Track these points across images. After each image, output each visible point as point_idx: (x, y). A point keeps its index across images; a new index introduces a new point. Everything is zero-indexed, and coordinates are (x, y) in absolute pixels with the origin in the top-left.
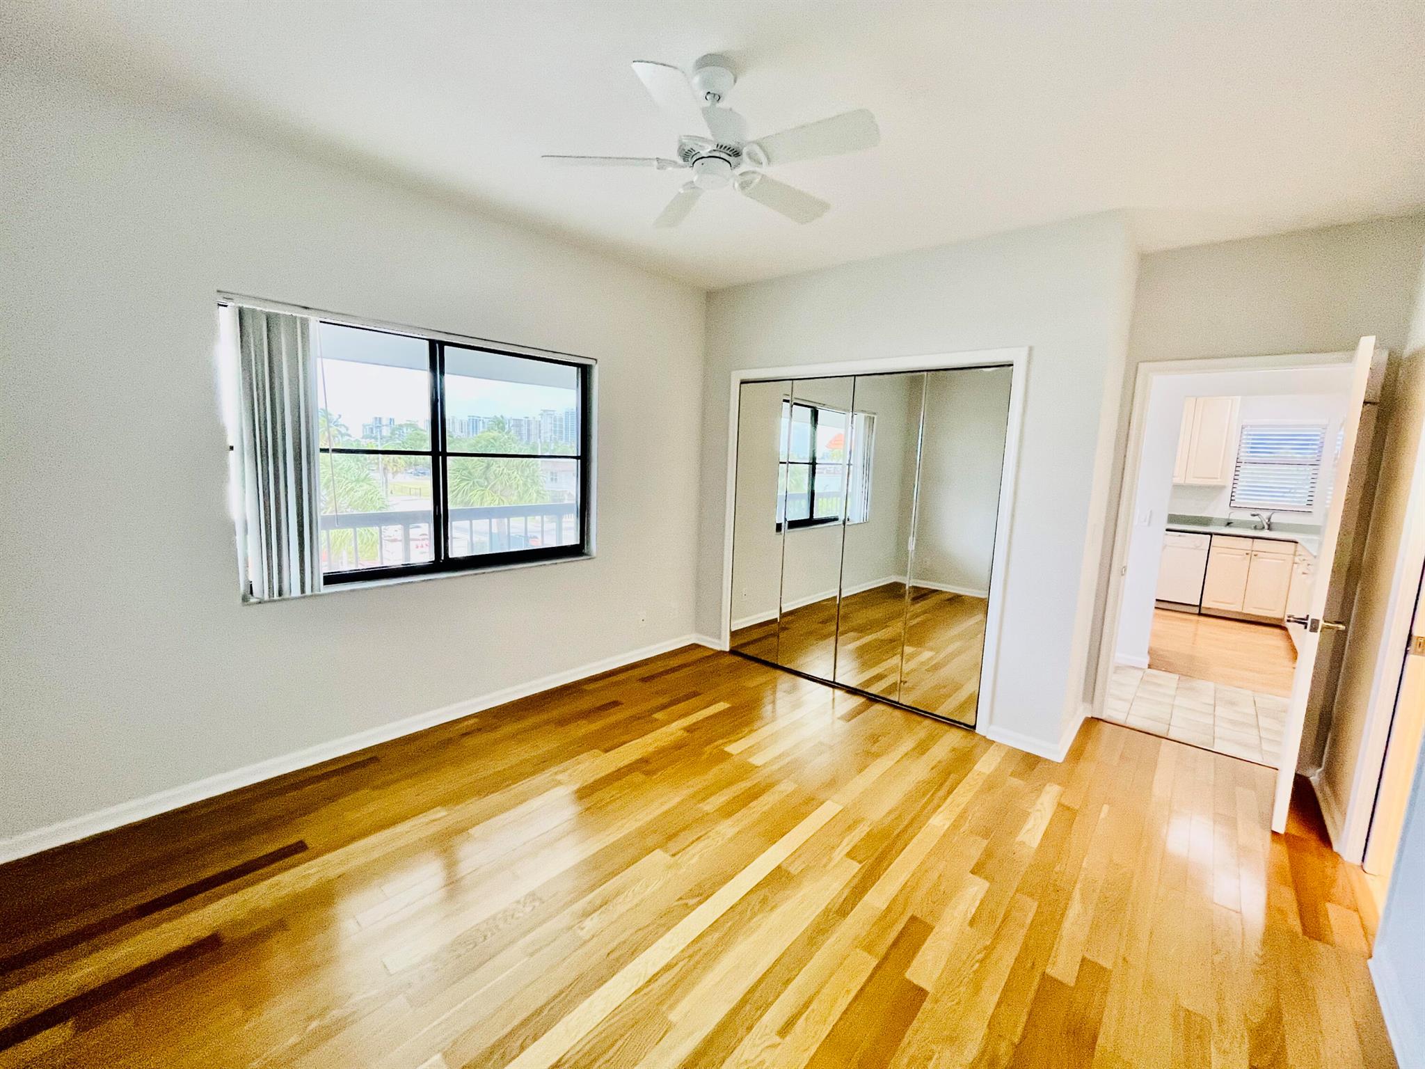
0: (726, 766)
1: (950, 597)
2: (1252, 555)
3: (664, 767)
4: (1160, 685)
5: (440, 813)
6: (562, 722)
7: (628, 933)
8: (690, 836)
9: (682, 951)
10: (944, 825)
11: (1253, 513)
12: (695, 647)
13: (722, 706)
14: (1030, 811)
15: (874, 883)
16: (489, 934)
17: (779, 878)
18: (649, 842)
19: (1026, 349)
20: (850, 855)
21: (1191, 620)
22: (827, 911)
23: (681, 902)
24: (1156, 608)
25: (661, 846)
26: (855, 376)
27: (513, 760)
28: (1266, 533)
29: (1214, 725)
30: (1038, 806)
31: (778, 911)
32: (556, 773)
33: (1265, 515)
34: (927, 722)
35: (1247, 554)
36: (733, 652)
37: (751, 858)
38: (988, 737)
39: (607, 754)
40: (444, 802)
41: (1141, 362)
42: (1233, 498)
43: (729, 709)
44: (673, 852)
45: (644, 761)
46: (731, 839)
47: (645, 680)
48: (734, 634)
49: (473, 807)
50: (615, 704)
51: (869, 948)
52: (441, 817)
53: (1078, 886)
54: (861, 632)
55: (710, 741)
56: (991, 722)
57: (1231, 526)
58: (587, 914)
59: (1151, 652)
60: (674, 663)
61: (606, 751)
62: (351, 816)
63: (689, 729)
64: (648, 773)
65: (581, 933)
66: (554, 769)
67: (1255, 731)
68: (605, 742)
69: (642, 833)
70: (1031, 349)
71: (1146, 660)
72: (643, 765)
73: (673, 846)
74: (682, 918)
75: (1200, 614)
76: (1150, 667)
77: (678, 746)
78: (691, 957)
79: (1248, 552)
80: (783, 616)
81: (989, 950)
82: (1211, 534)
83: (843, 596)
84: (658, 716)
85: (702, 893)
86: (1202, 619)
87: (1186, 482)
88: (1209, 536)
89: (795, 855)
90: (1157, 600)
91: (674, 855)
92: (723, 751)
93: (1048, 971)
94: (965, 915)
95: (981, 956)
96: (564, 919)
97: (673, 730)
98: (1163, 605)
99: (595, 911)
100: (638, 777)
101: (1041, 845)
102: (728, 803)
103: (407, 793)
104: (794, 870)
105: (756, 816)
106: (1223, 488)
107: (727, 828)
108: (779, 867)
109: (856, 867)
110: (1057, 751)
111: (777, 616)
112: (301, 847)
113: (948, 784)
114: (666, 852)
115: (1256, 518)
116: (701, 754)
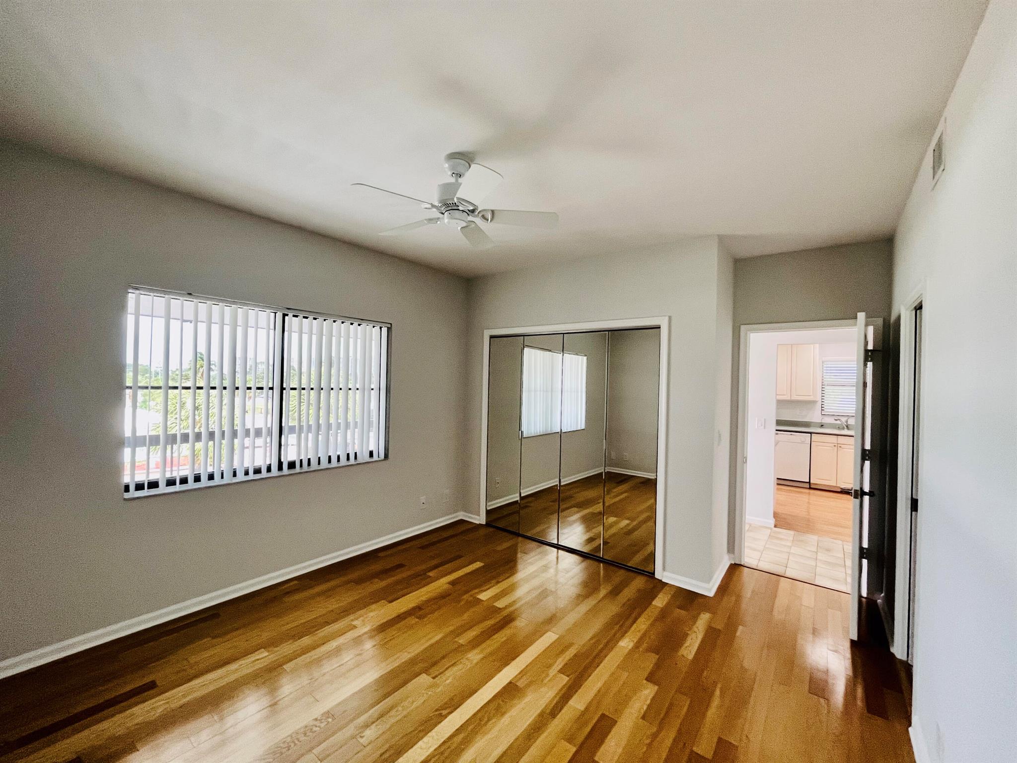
0: (477, 609)
1: (642, 481)
2: (838, 446)
3: (432, 612)
4: (781, 539)
5: (263, 654)
6: (359, 581)
7: (397, 738)
8: (446, 663)
9: (435, 750)
10: (628, 645)
11: (836, 418)
12: (461, 522)
13: (478, 565)
14: (689, 632)
15: (577, 691)
16: (292, 745)
17: (511, 691)
18: (417, 668)
19: (667, 318)
20: (561, 671)
21: (805, 493)
22: (541, 715)
23: (437, 713)
24: (778, 484)
25: (426, 671)
26: (563, 334)
27: (322, 611)
28: (846, 432)
29: (816, 566)
30: (695, 629)
31: (507, 716)
32: (352, 620)
33: (844, 419)
34: (622, 572)
35: (835, 446)
36: (488, 524)
37: (490, 677)
38: (663, 581)
39: (391, 604)
40: (265, 646)
41: (742, 325)
42: (823, 409)
43: (483, 567)
44: (434, 675)
45: (418, 608)
46: (477, 664)
47: (423, 547)
48: (488, 512)
49: (287, 648)
50: (400, 566)
51: (570, 740)
52: (263, 657)
53: (719, 686)
54: (580, 507)
55: (467, 592)
56: (664, 569)
57: (823, 428)
58: (367, 726)
59: (776, 515)
60: (445, 534)
61: (391, 602)
62: (193, 659)
63: (453, 583)
64: (420, 618)
65: (361, 741)
66: (352, 617)
67: (843, 570)
68: (390, 595)
69: (412, 662)
70: (670, 318)
71: (772, 522)
72: (417, 612)
73: (435, 671)
74: (436, 725)
75: (810, 488)
76: (775, 526)
77: (443, 597)
78: (442, 753)
79: (835, 444)
80: (522, 498)
81: (655, 736)
82: (811, 433)
83: (562, 484)
84: (431, 574)
85: (453, 704)
86: (812, 491)
87: (792, 398)
88: (810, 434)
89: (522, 673)
90: (778, 479)
91: (434, 678)
92: (475, 597)
93: (695, 749)
94: (639, 711)
95: (648, 741)
96: (350, 730)
97: (441, 584)
98: (783, 482)
99: (373, 723)
100: (412, 620)
101: (695, 657)
102: (477, 636)
103: (239, 640)
104: (520, 684)
105: (496, 645)
106: (814, 402)
107: (475, 656)
108: (510, 683)
109: (566, 679)
110: (709, 589)
111: (518, 499)
112: (152, 685)
113: (633, 615)
114: (428, 675)
115: (838, 422)
116: (459, 601)
